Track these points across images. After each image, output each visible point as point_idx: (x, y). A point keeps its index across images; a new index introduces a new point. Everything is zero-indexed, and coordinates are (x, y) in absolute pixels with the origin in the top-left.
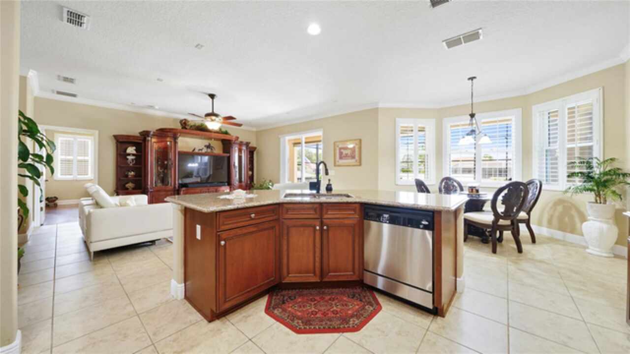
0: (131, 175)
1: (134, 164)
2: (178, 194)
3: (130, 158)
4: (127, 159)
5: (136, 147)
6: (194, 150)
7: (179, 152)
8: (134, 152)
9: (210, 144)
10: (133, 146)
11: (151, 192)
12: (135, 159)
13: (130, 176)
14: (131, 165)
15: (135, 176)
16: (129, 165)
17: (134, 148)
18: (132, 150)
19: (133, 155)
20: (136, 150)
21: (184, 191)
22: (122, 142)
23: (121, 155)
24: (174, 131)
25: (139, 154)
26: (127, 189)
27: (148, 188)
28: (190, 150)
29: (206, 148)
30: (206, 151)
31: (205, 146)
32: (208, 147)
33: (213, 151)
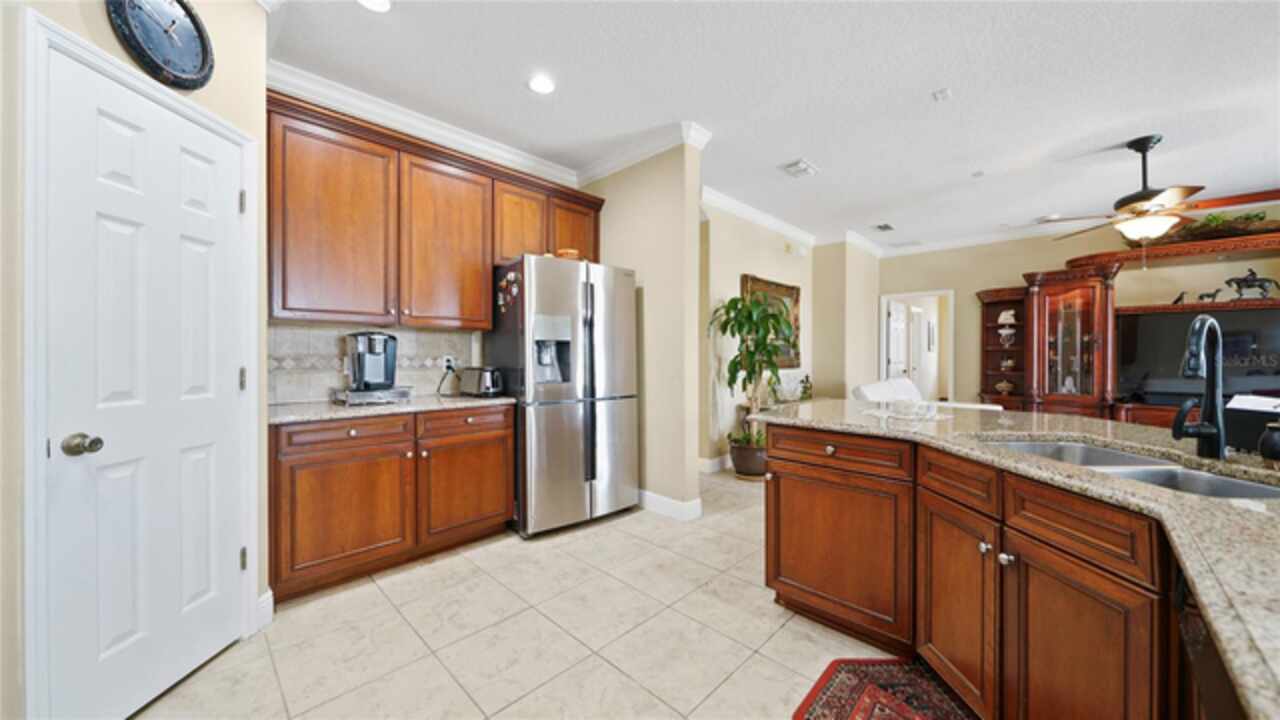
0: (1006, 367)
1: (1011, 345)
2: (1114, 417)
3: (1004, 332)
4: (1000, 335)
5: (1015, 309)
6: (1180, 299)
7: (1117, 311)
8: (1012, 321)
9: (1253, 273)
10: (1010, 309)
11: (1039, 403)
12: (1015, 335)
13: (1003, 369)
14: (1007, 346)
15: (1013, 369)
16: (1002, 345)
17: (1012, 312)
18: (1009, 317)
19: (1011, 326)
20: (1016, 316)
21: (1128, 410)
22: (992, 303)
23: (990, 328)
24: (1097, 260)
25: (1021, 323)
26: (999, 393)
27: (1032, 396)
28: (1169, 302)
29: (1235, 286)
30: (1236, 296)
31: (1229, 283)
32: (1243, 283)
33: (1270, 295)
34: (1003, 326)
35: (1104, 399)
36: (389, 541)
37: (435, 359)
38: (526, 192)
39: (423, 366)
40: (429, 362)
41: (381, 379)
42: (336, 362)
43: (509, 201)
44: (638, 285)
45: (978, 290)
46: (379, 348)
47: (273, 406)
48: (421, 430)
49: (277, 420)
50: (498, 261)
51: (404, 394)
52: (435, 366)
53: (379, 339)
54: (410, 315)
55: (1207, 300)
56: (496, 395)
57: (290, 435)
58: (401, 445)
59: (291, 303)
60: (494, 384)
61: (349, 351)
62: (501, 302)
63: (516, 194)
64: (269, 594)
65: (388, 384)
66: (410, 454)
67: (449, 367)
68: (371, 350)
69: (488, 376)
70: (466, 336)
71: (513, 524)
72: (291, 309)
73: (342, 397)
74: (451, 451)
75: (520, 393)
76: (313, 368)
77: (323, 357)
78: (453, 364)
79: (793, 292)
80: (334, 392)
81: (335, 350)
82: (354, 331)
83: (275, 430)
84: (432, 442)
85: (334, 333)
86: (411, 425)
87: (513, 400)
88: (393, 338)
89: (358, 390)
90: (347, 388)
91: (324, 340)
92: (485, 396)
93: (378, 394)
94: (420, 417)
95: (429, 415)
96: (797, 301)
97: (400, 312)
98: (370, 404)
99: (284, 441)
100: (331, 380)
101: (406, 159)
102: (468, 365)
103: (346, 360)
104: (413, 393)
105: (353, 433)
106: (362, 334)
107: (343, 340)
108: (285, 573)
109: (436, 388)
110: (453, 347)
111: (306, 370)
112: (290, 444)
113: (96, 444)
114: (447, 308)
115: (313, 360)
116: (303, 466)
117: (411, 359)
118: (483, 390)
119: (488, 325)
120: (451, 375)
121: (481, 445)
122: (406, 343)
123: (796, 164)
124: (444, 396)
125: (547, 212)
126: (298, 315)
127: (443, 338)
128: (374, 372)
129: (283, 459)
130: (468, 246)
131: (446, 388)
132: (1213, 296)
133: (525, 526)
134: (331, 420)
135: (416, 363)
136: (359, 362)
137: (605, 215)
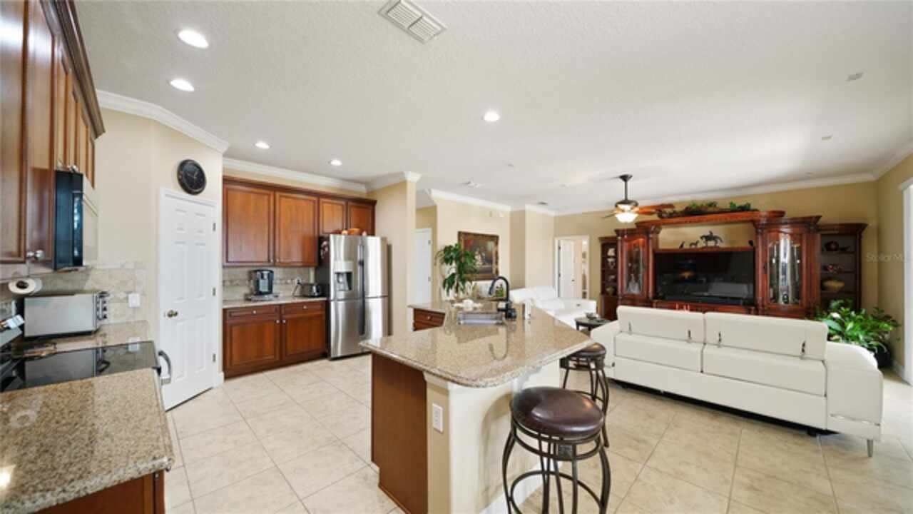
0: (611, 279)
1: (613, 267)
3: (610, 260)
4: (608, 262)
5: (613, 248)
6: (682, 246)
7: (654, 251)
8: (612, 254)
9: (711, 233)
10: (611, 248)
11: (621, 299)
12: (613, 262)
13: (609, 280)
14: (611, 268)
16: (609, 267)
17: (612, 250)
18: (611, 252)
19: (612, 257)
20: (614, 252)
22: (605, 244)
23: (604, 258)
25: (616, 256)
26: (608, 294)
27: (618, 295)
28: (677, 246)
29: (704, 240)
30: (704, 245)
31: (702, 238)
32: (708, 238)
33: (718, 245)
34: (609, 257)
35: (648, 297)
36: (269, 357)
37: (292, 279)
38: (335, 202)
39: (286, 283)
40: (289, 281)
41: (266, 290)
42: (247, 282)
43: (326, 207)
44: (389, 243)
45: (599, 236)
46: (266, 277)
47: (225, 301)
48: (283, 311)
49: (226, 307)
50: (321, 234)
51: (277, 296)
52: (292, 283)
53: (265, 273)
54: (280, 262)
55: (693, 246)
56: (318, 296)
57: (230, 313)
58: (274, 318)
59: (230, 260)
60: (318, 291)
61: (254, 278)
62: (322, 253)
63: (330, 203)
64: (222, 374)
65: (270, 291)
66: (278, 322)
67: (299, 283)
68: (262, 277)
69: (314, 288)
70: (307, 269)
71: (325, 354)
72: (231, 262)
73: (250, 297)
74: (296, 321)
75: (328, 295)
76: (237, 285)
77: (241, 280)
78: (300, 281)
79: (495, 239)
80: (246, 295)
81: (246, 277)
82: (255, 269)
83: (225, 311)
84: (288, 316)
85: (246, 270)
86: (278, 309)
87: (325, 299)
88: (272, 272)
89: (256, 295)
90: (252, 294)
91: (242, 273)
92: (313, 297)
93: (266, 296)
94: (283, 307)
95: (287, 305)
96: (497, 244)
97: (275, 261)
98: (262, 301)
99: (228, 315)
100: (245, 290)
101: (278, 194)
102: (307, 282)
103: (252, 281)
104: (281, 295)
105: (255, 312)
106: (259, 271)
107: (250, 272)
108: (228, 366)
109: (292, 293)
110: (301, 274)
111: (234, 286)
112: (230, 316)
113: (176, 314)
114: (296, 257)
115: (237, 282)
116: (235, 325)
117: (281, 280)
118: (312, 294)
119: (316, 264)
120: (299, 287)
121: (310, 318)
122: (278, 273)
123: (469, 183)
124: (296, 296)
125: (346, 211)
126: (233, 264)
127: (296, 270)
128: (263, 287)
129: (227, 322)
130: (307, 228)
131: (297, 293)
132: (696, 244)
133: (330, 355)
134: (246, 308)
135: (283, 282)
136: (257, 283)
137: (378, 208)
